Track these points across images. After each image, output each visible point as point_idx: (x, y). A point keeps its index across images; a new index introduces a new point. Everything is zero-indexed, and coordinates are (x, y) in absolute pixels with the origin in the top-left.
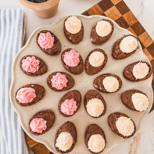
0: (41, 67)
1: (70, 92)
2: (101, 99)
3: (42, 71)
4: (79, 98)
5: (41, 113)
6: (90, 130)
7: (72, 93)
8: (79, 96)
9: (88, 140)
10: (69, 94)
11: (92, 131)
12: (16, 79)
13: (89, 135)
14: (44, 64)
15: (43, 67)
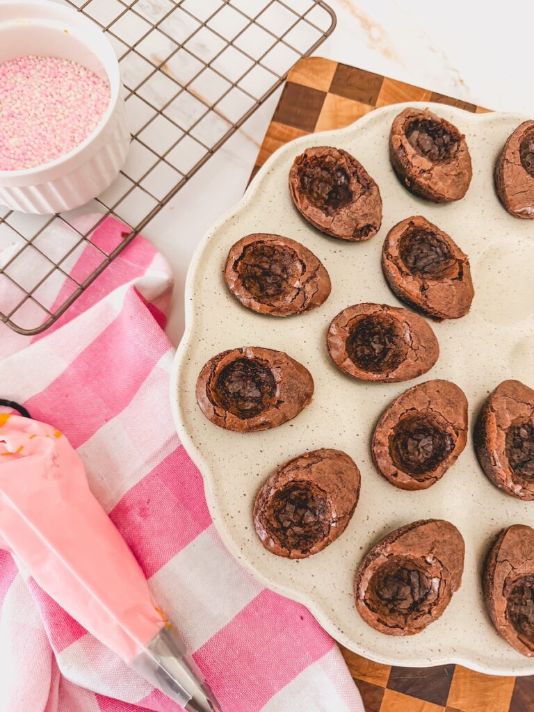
1: (424, 386)
3: (309, 295)
4: (461, 411)
5: (303, 463)
6: (510, 547)
7: (432, 391)
8: (462, 404)
10: (420, 393)
11: (517, 552)
12: (202, 325)
13: (507, 571)
14: (318, 269)
15: (315, 280)
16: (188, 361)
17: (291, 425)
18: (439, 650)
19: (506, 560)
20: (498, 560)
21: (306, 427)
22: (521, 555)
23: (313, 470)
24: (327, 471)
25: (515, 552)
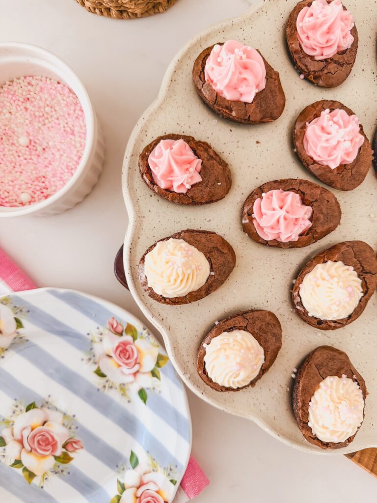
0: (335, 62)
2: (365, 293)
4: (326, 227)
6: (258, 318)
8: (332, 225)
9: (230, 330)
11: (258, 324)
12: (253, 21)
13: (241, 324)
14: (348, 64)
15: (340, 67)
16: (221, 32)
17: (231, 131)
18: (163, 319)
19: (248, 320)
20: (244, 315)
21: (237, 140)
22: (258, 328)
23: (211, 162)
24: (215, 171)
25: (257, 323)
